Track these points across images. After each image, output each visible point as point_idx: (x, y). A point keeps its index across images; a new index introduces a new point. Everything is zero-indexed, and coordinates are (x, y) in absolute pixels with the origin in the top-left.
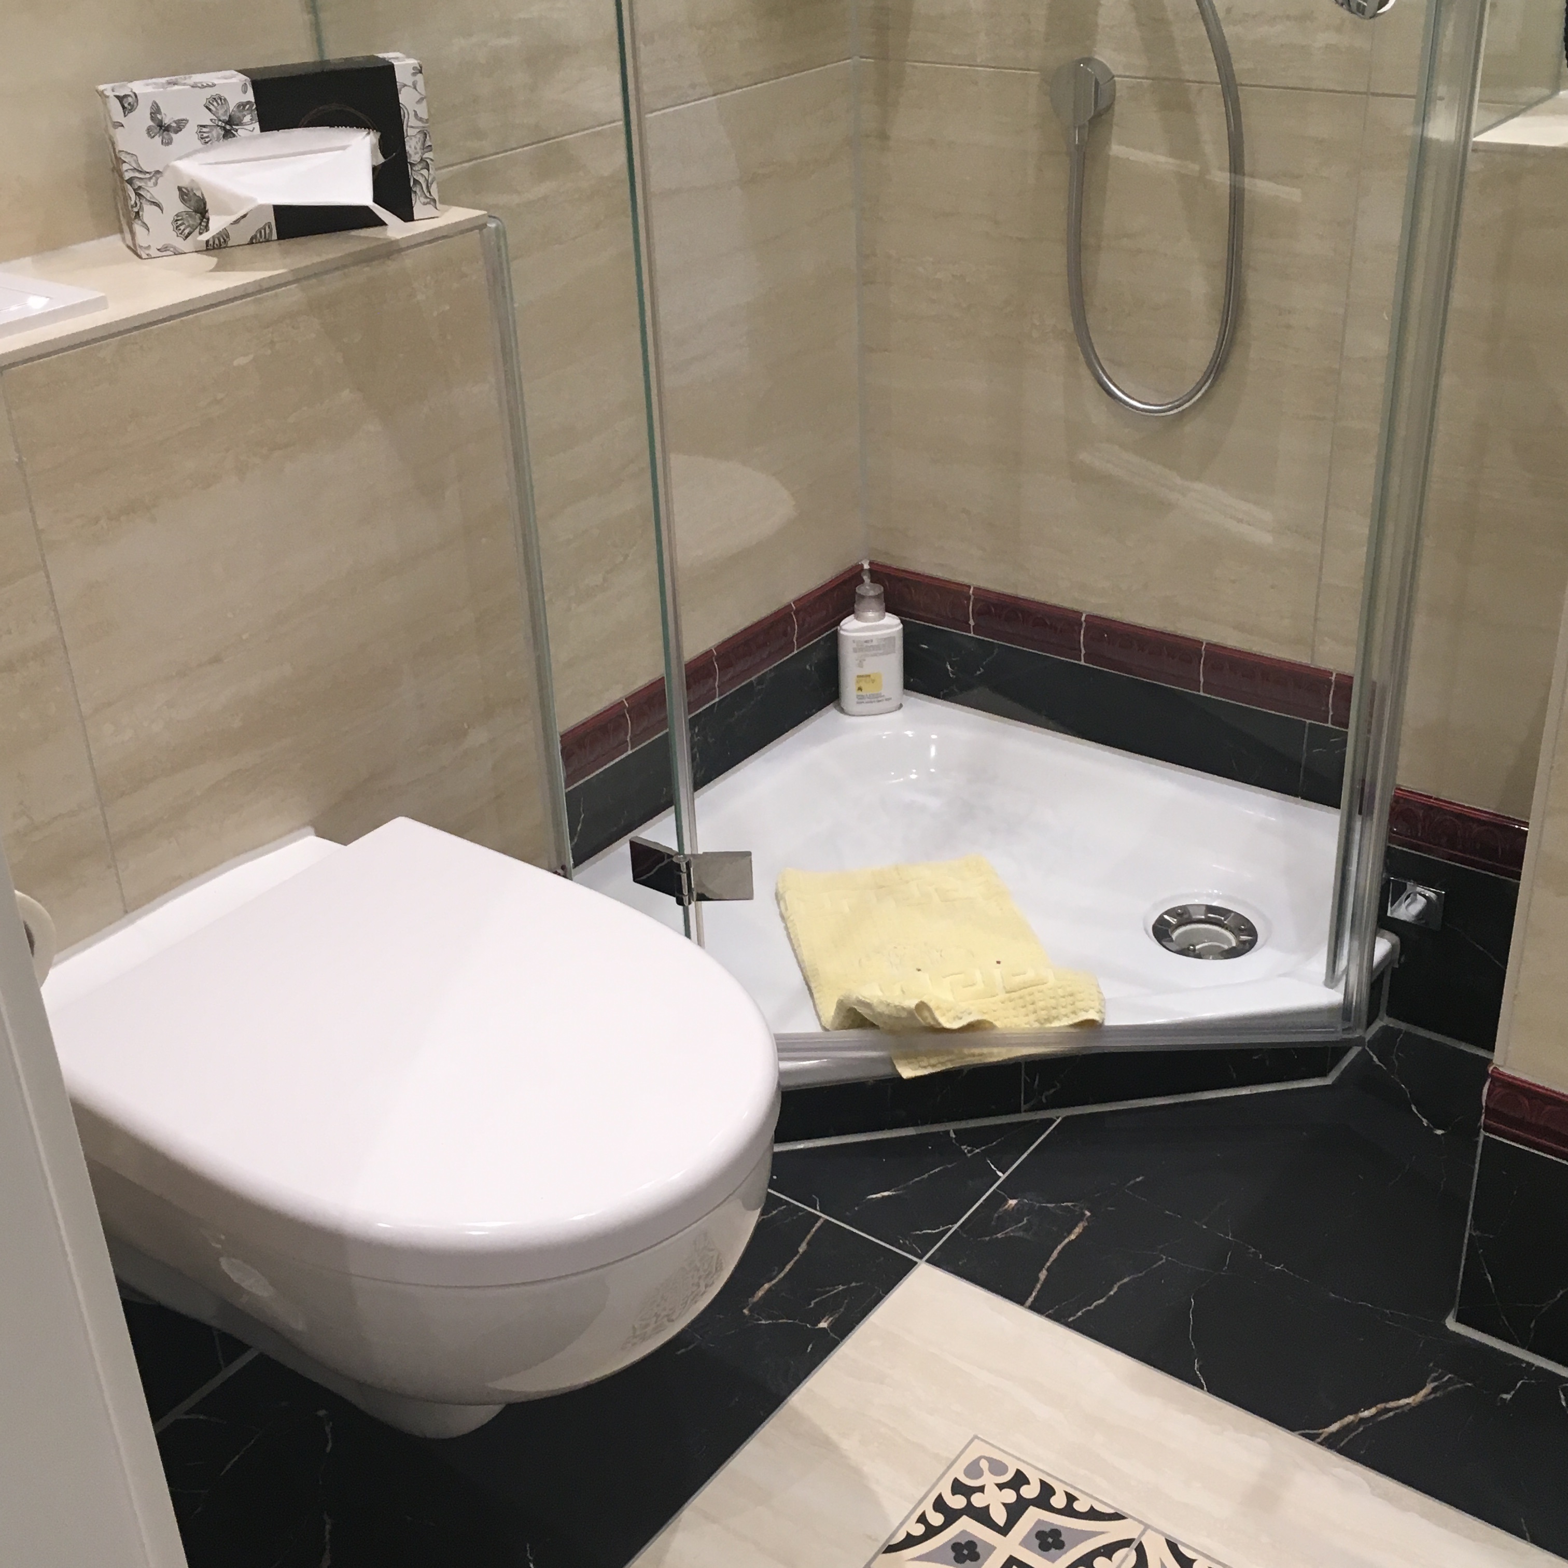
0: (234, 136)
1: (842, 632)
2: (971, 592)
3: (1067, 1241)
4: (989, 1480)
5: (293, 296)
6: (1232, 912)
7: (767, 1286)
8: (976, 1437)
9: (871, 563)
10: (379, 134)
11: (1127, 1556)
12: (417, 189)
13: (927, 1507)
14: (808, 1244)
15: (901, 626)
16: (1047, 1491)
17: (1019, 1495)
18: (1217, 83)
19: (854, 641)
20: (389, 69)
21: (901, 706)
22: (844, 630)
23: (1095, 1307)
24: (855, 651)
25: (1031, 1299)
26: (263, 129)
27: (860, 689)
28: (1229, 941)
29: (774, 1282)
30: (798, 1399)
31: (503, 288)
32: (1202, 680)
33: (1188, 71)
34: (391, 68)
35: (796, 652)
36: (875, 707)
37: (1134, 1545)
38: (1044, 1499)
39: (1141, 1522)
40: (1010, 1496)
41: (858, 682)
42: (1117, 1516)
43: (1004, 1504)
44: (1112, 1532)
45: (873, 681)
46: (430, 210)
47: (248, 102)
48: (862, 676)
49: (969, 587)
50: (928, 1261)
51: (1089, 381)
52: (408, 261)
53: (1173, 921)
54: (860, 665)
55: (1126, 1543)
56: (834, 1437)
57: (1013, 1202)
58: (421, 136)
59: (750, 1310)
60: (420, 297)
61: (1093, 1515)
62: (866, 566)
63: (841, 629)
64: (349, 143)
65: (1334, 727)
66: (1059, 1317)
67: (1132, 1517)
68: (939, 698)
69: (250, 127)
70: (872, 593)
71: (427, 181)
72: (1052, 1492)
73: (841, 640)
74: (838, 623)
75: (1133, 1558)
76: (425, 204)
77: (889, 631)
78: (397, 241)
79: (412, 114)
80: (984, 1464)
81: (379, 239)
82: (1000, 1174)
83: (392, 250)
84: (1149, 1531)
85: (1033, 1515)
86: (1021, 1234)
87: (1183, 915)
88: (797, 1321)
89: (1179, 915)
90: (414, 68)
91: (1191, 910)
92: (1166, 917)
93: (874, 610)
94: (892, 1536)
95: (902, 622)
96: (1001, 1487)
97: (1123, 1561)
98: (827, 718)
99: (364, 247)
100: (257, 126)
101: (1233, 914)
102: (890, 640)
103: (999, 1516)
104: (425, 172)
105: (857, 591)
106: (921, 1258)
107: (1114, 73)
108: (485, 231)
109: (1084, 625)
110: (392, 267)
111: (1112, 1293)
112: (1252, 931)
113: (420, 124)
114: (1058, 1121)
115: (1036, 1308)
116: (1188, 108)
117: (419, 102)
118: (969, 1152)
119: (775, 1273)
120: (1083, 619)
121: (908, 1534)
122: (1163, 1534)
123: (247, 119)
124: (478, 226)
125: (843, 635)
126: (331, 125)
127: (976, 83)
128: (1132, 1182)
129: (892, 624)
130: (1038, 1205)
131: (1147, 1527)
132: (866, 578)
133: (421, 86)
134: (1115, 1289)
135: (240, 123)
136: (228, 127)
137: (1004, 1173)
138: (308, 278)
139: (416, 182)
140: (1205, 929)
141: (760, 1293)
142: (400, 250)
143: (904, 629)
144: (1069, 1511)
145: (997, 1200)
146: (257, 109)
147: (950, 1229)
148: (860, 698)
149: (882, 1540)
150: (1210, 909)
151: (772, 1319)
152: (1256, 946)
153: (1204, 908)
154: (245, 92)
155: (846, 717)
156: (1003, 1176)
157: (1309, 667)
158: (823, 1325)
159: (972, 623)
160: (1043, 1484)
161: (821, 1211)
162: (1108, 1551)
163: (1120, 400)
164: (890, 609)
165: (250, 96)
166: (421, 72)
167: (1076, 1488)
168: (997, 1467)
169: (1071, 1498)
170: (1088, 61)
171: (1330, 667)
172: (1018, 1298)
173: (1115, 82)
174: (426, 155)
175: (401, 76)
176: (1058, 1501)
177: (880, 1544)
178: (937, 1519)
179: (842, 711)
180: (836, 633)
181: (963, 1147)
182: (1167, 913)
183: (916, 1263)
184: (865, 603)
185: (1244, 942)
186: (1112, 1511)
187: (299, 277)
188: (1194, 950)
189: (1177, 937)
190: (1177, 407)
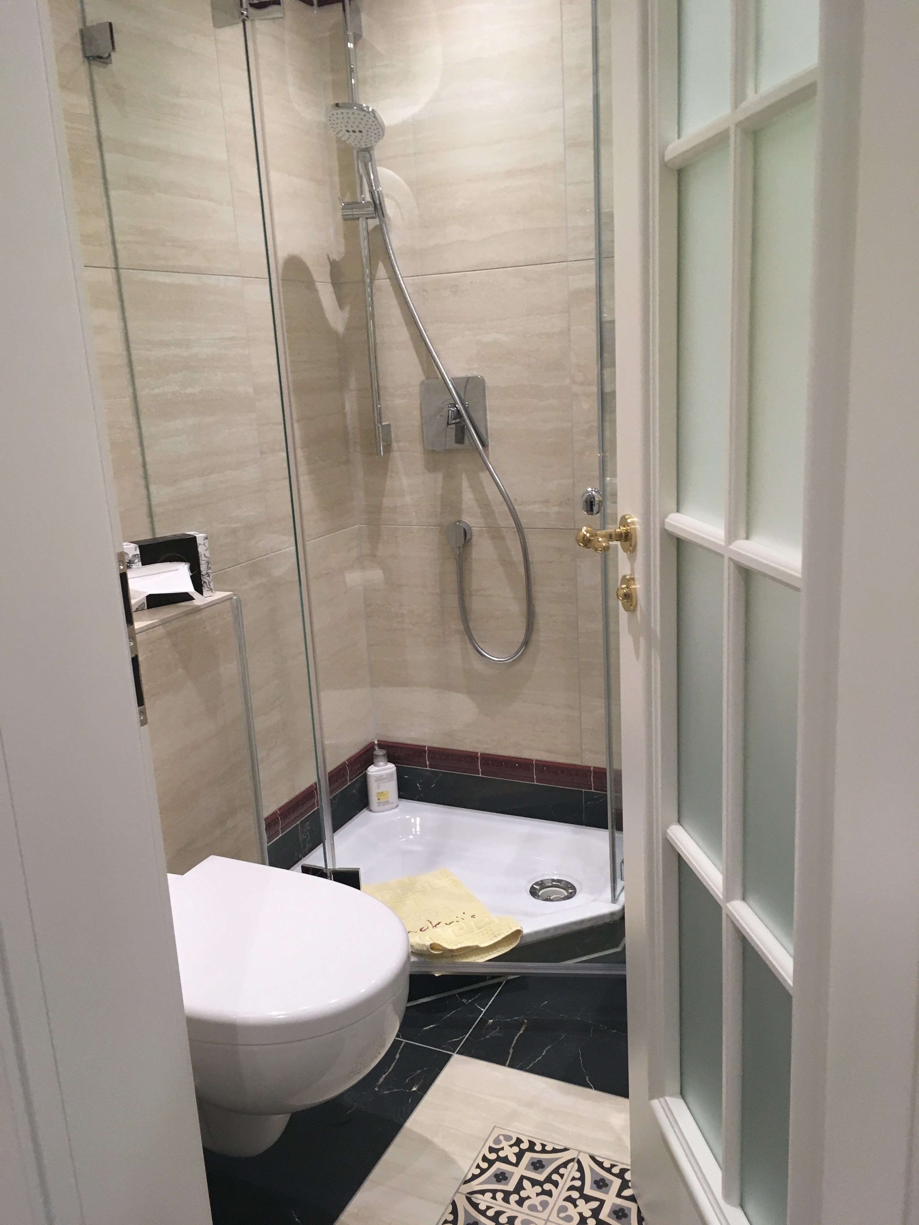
0: (131, 568)
1: (369, 773)
2: (426, 749)
3: (519, 1034)
4: (505, 1144)
5: (161, 630)
6: (563, 880)
7: (384, 1076)
8: (495, 1127)
9: (378, 741)
10: (189, 564)
11: (573, 1166)
12: (205, 585)
13: (479, 1160)
14: (399, 1054)
15: (395, 768)
16: (532, 1144)
17: (520, 1148)
18: (514, 528)
19: (375, 777)
20: (194, 539)
21: (398, 806)
22: (370, 772)
23: (538, 1061)
24: (376, 781)
25: (508, 1062)
26: (143, 565)
27: (379, 799)
28: (564, 894)
29: (387, 1074)
30: (410, 1124)
31: (239, 623)
32: (535, 777)
33: (502, 524)
34: (195, 538)
35: (349, 784)
36: (387, 807)
37: (576, 1160)
38: (532, 1147)
39: (576, 1150)
40: (516, 1149)
41: (377, 796)
42: (566, 1149)
43: (514, 1154)
44: (565, 1157)
45: (384, 795)
46: (210, 593)
47: (137, 554)
48: (379, 793)
49: (425, 747)
50: (457, 1053)
51: (472, 652)
52: (204, 614)
53: (538, 887)
54: (379, 788)
55: (572, 1160)
56: (429, 1137)
57: (491, 1021)
58: (207, 564)
59: (378, 1088)
60: (208, 628)
61: (555, 1151)
62: (376, 742)
63: (368, 771)
64: (178, 568)
65: (595, 791)
66: (521, 1068)
67: (572, 1149)
68: (415, 800)
69: (138, 564)
70: (381, 753)
71: (209, 582)
72: (535, 1144)
73: (368, 776)
74: (366, 769)
75: (576, 1166)
76: (208, 591)
77: (389, 771)
78: (199, 606)
79: (203, 555)
80: (501, 1138)
81: (191, 606)
82: (482, 1009)
83: (198, 610)
84: (581, 1154)
85: (528, 1156)
86: (497, 1034)
87: (542, 884)
88: (402, 1090)
89: (540, 884)
90: (204, 537)
91: (544, 881)
92: (535, 886)
93: (382, 761)
94: (466, 1176)
95: (396, 766)
96: (511, 1146)
97: (572, 1168)
98: (364, 815)
99: (188, 609)
100: (140, 563)
101: (563, 882)
102: (391, 774)
103: (513, 1159)
104: (208, 578)
105: (374, 753)
106: (454, 1052)
107: (471, 526)
108: (232, 600)
109: (480, 758)
110: (197, 617)
111: (543, 1054)
112: (573, 888)
113: (206, 559)
114: (504, 982)
115: (511, 1066)
116: (503, 538)
117: (206, 550)
118: (467, 1002)
119: (386, 1070)
120: (479, 755)
121: (473, 1174)
122: (587, 1153)
123: (136, 561)
124: (230, 598)
125: (369, 775)
126: (171, 561)
127: (412, 533)
128: (543, 1004)
129: (391, 768)
130: (503, 1021)
131: (580, 1152)
132: (376, 748)
133: (207, 545)
134: (545, 1052)
135: (133, 563)
136: (128, 565)
137: (484, 1009)
138: (166, 622)
139: (205, 582)
140: (552, 890)
141: (381, 1080)
142: (201, 610)
143: (397, 769)
144: (544, 1151)
145: (483, 1021)
146: (140, 557)
147: (465, 1037)
148: (379, 803)
149: (461, 1178)
150: (553, 880)
151: (390, 1090)
152: (577, 893)
153: (550, 880)
154: (136, 550)
155: (373, 813)
156: (484, 1010)
157: (581, 766)
158: (414, 1089)
159: (428, 763)
160: (530, 1142)
161: (403, 1039)
162: (565, 1165)
163: (487, 657)
164: (390, 760)
165: (138, 552)
166: (207, 539)
167: (545, 1141)
168: (508, 1138)
169: (544, 1146)
170: (460, 521)
171: (590, 765)
172: (503, 1063)
173: (471, 530)
174: (209, 571)
175: (199, 541)
176: (538, 1148)
177: (461, 1180)
178: (485, 1165)
179: (371, 811)
180: (366, 775)
181: (463, 1000)
182: (534, 884)
183: (452, 1055)
184: (379, 759)
185: (571, 893)
186: (563, 1148)
187: (163, 623)
188: (550, 898)
189: (542, 894)
190: (511, 658)
